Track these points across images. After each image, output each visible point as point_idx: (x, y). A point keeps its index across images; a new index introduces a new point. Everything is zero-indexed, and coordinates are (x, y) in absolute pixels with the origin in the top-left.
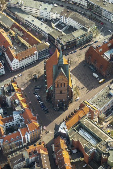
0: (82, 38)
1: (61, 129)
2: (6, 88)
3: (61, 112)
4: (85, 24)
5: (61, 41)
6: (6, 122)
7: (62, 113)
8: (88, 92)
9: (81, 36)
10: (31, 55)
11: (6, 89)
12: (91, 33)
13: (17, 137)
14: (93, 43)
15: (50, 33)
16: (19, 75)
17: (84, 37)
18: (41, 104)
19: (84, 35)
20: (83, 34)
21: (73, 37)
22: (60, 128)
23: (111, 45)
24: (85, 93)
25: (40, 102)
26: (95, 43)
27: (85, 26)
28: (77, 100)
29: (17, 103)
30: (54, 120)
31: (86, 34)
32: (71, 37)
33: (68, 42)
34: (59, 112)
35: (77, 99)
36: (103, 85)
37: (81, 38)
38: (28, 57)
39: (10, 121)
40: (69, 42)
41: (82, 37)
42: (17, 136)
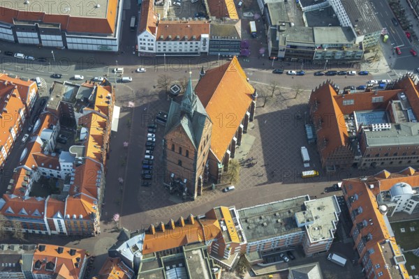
0: (332, 51)
3: (175, 201)
5: (279, 37)
6: (43, 164)
7: (175, 204)
8: (264, 184)
9: (332, 45)
10: (191, 39)
12: (361, 48)
13: (37, 212)
14: (354, 72)
15: (271, 4)
16: (138, 70)
17: (338, 51)
18: (147, 159)
19: (341, 47)
20: (340, 43)
21: (311, 39)
22: (125, 244)
24: (256, 184)
25: (148, 154)
26: (360, 74)
27: (354, 27)
28: (226, 190)
29: (82, 136)
30: (149, 210)
31: (347, 45)
32: (306, 36)
33: (292, 47)
34: (172, 199)
35: (228, 188)
36: (307, 184)
37: (329, 48)
38: (183, 39)
39: (51, 166)
40: (295, 47)
41: (333, 48)
42: (37, 210)
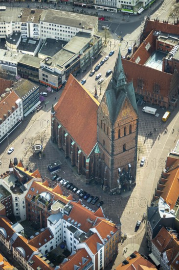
0: (87, 52)
1: (163, 211)
2: (9, 180)
3: (127, 195)
4: (80, 24)
5: (53, 68)
6: (40, 244)
7: (129, 197)
8: (154, 143)
9: (84, 48)
10: (13, 110)
11: (10, 182)
12: (99, 38)
13: (84, 259)
14: (107, 57)
15: (21, 61)
16: (10, 152)
17: (90, 49)
18: (80, 193)
19: (89, 46)
20: (87, 43)
21: (71, 54)
23: (150, 46)
24: (150, 147)
25: (76, 191)
26: (110, 55)
27: (83, 28)
28: (142, 164)
29: (48, 197)
30: (122, 213)
31: (90, 41)
32: (66, 55)
33: (66, 67)
34: (124, 196)
35: (142, 162)
37: (84, 52)
38: (9, 114)
39: (46, 240)
40: (68, 65)
41: (86, 50)
